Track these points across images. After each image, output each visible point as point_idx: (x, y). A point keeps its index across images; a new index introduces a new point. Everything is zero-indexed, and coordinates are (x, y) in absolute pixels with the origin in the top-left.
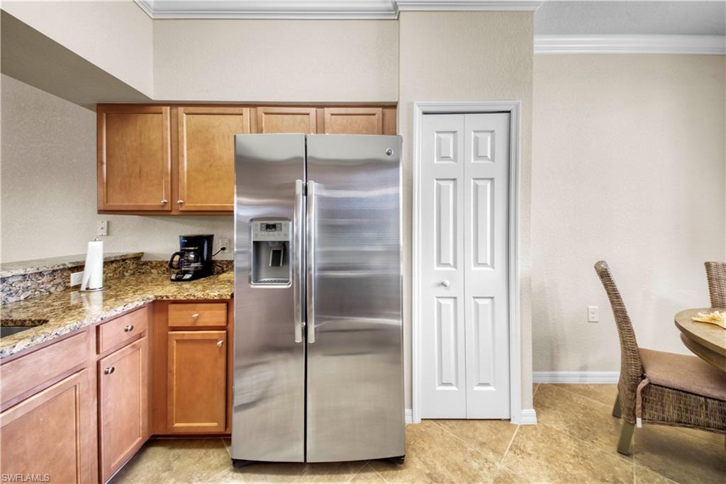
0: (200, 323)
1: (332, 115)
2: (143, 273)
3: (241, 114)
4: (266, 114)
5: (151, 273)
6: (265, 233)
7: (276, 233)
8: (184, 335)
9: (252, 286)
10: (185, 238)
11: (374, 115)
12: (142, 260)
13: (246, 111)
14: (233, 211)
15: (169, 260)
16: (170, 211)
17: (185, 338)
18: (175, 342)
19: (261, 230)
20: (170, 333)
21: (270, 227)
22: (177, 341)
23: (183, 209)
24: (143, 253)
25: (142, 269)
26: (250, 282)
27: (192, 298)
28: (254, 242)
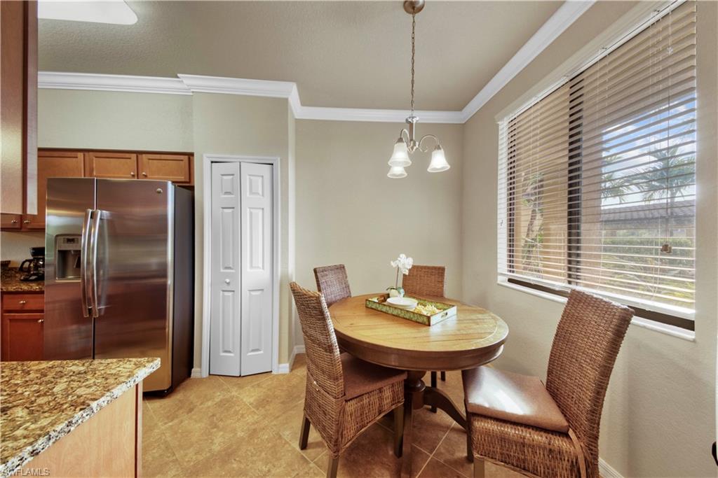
0: (27, 308)
1: (150, 159)
2: (9, 277)
3: (77, 157)
4: (96, 157)
5: (16, 277)
6: (67, 245)
7: (74, 245)
8: (14, 316)
9: (57, 281)
10: (34, 249)
11: (182, 160)
12: (9, 266)
13: (80, 155)
14: (44, 229)
15: (19, 266)
16: (21, 229)
17: (16, 318)
18: (8, 321)
19: (64, 243)
20: (4, 314)
21: (69, 241)
22: (10, 320)
23: (29, 227)
24: (10, 261)
25: (8, 273)
26: (55, 277)
27: (20, 290)
28: (59, 251)
